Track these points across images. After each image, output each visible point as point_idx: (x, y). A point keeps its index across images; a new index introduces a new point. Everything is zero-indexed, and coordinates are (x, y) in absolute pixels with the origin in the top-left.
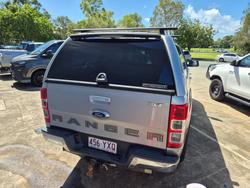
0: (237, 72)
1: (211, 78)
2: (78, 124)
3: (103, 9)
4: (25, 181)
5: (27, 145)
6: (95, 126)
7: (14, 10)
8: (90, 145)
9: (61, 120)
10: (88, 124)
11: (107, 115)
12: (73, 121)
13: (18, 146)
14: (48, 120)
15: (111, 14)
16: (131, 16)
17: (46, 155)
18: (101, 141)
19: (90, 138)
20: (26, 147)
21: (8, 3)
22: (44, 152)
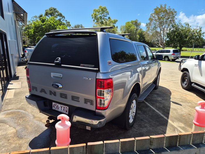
0: (200, 65)
1: (182, 71)
2: (46, 93)
3: (109, 18)
4: (15, 131)
5: (25, 110)
6: (55, 94)
7: (43, 21)
8: (53, 108)
9: (37, 90)
10: (51, 93)
11: (61, 86)
12: (43, 91)
13: (20, 110)
14: (30, 91)
15: (115, 22)
16: (132, 22)
17: (34, 117)
18: (59, 105)
19: (53, 103)
20: (24, 112)
21: (41, 16)
22: (34, 115)
